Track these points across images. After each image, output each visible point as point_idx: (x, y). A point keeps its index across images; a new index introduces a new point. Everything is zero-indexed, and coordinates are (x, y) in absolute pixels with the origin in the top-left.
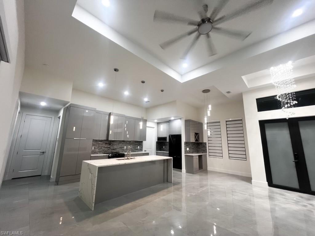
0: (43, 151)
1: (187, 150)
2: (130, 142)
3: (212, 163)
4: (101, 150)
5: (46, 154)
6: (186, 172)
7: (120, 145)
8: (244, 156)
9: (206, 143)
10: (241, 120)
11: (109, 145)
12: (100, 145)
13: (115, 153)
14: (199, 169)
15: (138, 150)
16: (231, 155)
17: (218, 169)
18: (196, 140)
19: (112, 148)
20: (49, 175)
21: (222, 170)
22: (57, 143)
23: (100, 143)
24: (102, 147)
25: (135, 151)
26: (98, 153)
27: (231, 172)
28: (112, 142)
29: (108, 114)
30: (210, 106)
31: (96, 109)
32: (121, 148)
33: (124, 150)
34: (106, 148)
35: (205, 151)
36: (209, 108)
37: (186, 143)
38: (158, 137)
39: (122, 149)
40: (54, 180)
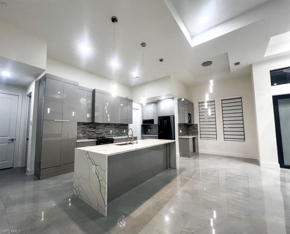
0: (12, 138)
1: (180, 133)
2: (116, 125)
3: (204, 145)
4: (85, 135)
5: (17, 142)
6: (180, 156)
7: (106, 129)
8: (243, 137)
9: (197, 124)
10: (241, 98)
11: (94, 128)
12: (84, 129)
13: (101, 137)
14: (194, 153)
15: (123, 134)
16: (226, 137)
17: (210, 151)
18: (189, 122)
19: (97, 132)
20: (24, 166)
21: (216, 152)
22: (31, 128)
23: (83, 126)
24: (86, 131)
25: (121, 136)
26: (82, 139)
27: (226, 153)
28: (97, 125)
29: (92, 91)
30: (211, 82)
31: (78, 83)
32: (106, 132)
33: (110, 134)
34: (90, 133)
35: (196, 133)
36: (209, 84)
37: (180, 125)
38: (143, 120)
39: (108, 133)
40: (33, 173)
